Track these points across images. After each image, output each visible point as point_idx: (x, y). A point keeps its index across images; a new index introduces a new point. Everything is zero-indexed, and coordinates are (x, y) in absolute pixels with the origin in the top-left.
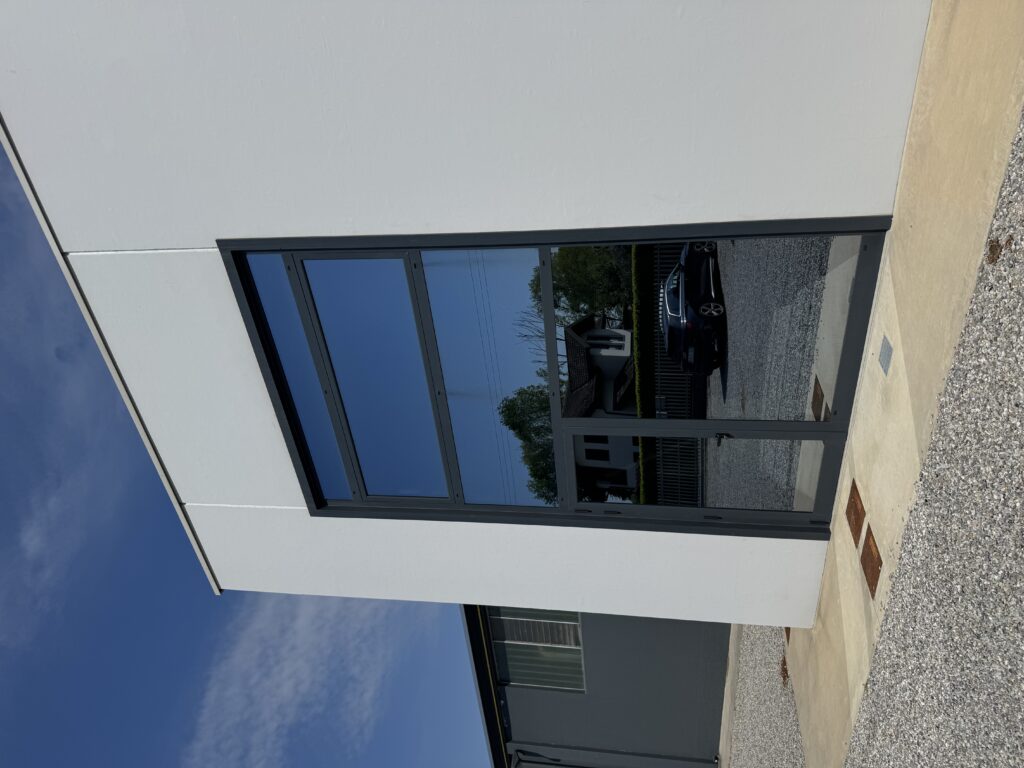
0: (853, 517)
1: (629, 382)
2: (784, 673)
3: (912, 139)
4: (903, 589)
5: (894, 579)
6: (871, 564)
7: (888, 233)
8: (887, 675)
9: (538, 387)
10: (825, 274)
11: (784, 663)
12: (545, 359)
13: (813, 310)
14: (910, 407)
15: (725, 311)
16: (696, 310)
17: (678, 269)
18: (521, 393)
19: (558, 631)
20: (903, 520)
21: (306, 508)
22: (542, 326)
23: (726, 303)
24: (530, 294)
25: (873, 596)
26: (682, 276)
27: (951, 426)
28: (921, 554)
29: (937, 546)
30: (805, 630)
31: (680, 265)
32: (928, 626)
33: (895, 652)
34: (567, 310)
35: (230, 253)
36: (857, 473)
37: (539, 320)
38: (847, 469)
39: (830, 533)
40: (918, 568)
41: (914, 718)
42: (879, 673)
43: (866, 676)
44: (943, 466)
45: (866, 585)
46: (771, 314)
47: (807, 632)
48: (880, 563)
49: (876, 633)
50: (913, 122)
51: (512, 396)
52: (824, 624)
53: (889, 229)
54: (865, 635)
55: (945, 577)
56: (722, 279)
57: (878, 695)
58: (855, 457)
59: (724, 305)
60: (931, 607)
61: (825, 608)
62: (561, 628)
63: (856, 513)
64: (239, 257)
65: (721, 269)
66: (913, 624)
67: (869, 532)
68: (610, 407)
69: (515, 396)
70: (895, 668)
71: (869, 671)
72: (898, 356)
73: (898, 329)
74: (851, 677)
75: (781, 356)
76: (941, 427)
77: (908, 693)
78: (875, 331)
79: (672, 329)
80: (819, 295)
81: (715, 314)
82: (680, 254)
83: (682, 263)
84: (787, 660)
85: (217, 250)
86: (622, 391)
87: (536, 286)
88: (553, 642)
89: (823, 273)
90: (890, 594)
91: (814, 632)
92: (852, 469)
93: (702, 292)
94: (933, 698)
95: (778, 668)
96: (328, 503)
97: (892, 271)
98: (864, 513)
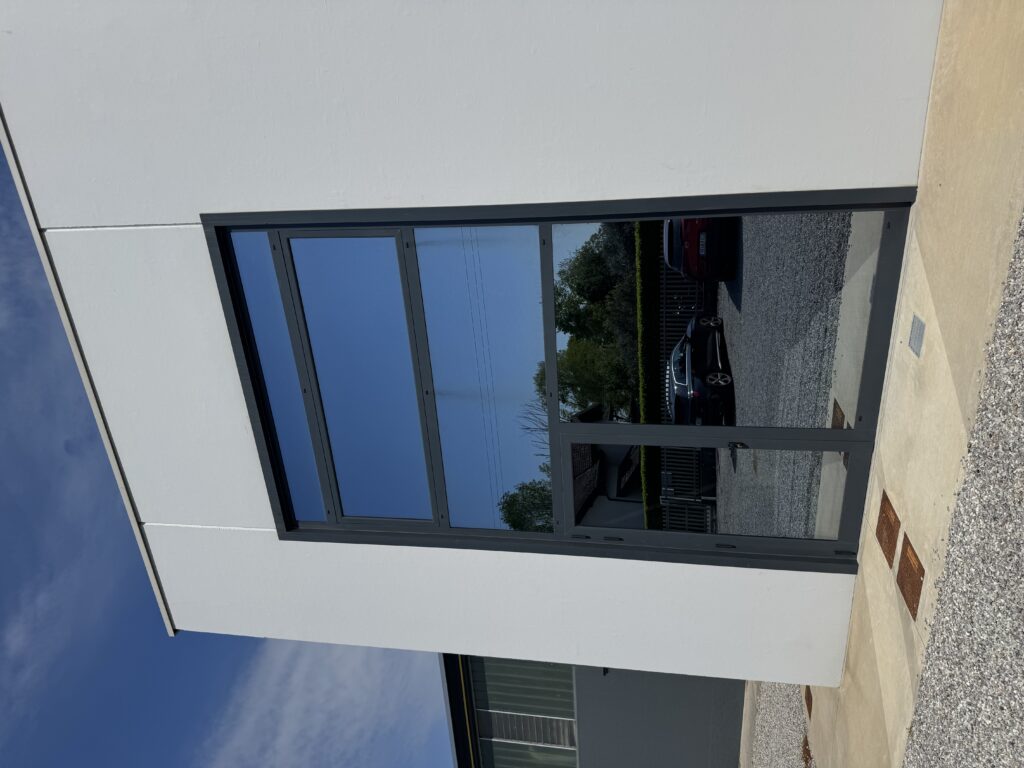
0: (885, 534)
1: (633, 468)
2: (807, 755)
3: (937, 97)
4: (953, 591)
5: (941, 585)
6: (910, 581)
7: (913, 208)
8: (938, 704)
9: (540, 483)
10: (841, 289)
11: (806, 743)
12: (548, 452)
13: (829, 333)
14: (950, 377)
15: (732, 381)
16: (703, 380)
17: (684, 341)
18: (523, 488)
19: (552, 729)
20: (948, 510)
21: (275, 530)
22: (545, 419)
23: (733, 373)
24: (534, 387)
25: (914, 616)
26: (688, 348)
27: (1006, 370)
28: (975, 537)
29: (995, 519)
30: (831, 689)
31: (686, 337)
32: (990, 621)
33: (948, 672)
34: (574, 406)
35: (213, 229)
36: (887, 482)
37: (544, 413)
38: (876, 484)
39: (857, 565)
40: (973, 556)
41: (978, 744)
42: (927, 706)
43: (910, 717)
44: (998, 421)
45: (906, 608)
46: (781, 360)
47: (833, 692)
48: (922, 572)
49: (920, 659)
50: (935, 81)
51: (514, 491)
52: (853, 676)
53: (914, 201)
54: (907, 667)
55: (1008, 550)
56: (729, 349)
57: (927, 735)
58: (885, 466)
59: (731, 376)
60: (991, 597)
61: (855, 658)
62: (554, 724)
63: (889, 526)
64: (222, 233)
65: (727, 341)
66: (969, 626)
67: (906, 542)
68: (613, 493)
69: (517, 491)
70: (947, 694)
71: (914, 710)
72: (933, 331)
73: (931, 300)
74: (890, 728)
75: (794, 399)
76: (992, 378)
77: (967, 717)
78: (902, 316)
79: (678, 398)
80: (835, 314)
81: (722, 383)
82: (686, 327)
83: (689, 335)
84: (809, 739)
85: (201, 226)
86: (626, 478)
87: (541, 380)
88: (546, 742)
89: (838, 288)
90: (935, 604)
91: (842, 691)
92: (881, 480)
93: (709, 362)
94: (1002, 709)
95: (799, 751)
96: (300, 524)
97: (920, 245)
98: (898, 523)
